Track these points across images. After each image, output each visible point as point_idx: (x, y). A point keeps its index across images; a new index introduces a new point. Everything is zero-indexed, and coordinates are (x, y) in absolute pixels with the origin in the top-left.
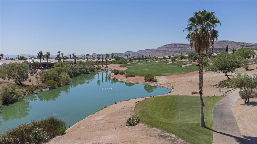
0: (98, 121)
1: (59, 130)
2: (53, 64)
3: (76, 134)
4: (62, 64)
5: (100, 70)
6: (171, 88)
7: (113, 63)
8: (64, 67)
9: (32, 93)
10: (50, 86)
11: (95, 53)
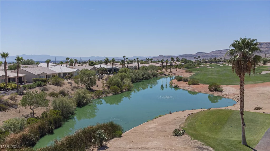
0: (150, 129)
1: (117, 133)
2: (118, 70)
3: (130, 138)
4: (125, 70)
5: (164, 75)
6: (237, 100)
7: (178, 66)
8: (128, 73)
9: (99, 98)
10: (113, 91)
11: (161, 55)
